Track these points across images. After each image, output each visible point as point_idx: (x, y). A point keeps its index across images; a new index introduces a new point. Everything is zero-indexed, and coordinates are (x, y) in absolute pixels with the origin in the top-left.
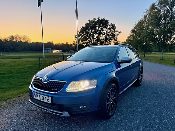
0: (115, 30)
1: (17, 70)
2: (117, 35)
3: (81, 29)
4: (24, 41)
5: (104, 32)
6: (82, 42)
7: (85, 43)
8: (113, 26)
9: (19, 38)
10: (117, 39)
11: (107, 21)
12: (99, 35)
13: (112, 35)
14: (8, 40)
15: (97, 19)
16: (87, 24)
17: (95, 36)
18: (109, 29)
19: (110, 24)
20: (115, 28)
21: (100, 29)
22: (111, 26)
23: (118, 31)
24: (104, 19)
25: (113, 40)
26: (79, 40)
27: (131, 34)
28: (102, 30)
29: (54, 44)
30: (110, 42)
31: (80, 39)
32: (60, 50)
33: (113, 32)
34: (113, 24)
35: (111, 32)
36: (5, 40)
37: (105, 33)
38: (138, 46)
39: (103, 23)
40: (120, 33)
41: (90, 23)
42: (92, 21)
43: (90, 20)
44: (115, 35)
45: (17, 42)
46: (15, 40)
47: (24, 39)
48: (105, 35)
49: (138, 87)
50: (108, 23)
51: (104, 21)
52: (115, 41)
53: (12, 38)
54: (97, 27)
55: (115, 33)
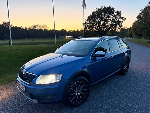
0: (120, 17)
1: (31, 55)
2: (123, 21)
3: (89, 17)
4: (43, 29)
5: (109, 19)
6: (89, 29)
7: (92, 30)
8: (119, 13)
9: (40, 27)
10: (122, 25)
11: (113, 8)
12: (105, 22)
13: (117, 22)
14: (32, 29)
15: (103, 7)
16: (94, 13)
17: (102, 23)
18: (115, 16)
19: (116, 11)
20: (121, 15)
21: (106, 16)
22: (117, 13)
23: (123, 18)
24: (110, 7)
25: (118, 27)
26: (86, 28)
27: (137, 20)
28: (108, 17)
29: (67, 31)
30: (116, 28)
31: (88, 26)
32: (72, 37)
33: (118, 19)
34: (118, 11)
35: (116, 19)
36: (30, 28)
37: (111, 20)
38: (142, 32)
39: (109, 11)
40: (125, 19)
41: (97, 11)
42: (99, 9)
43: (97, 9)
44: (120, 22)
45: (38, 30)
46: (36, 28)
47: (43, 27)
48: (111, 21)
49: (122, 77)
50: (114, 10)
51: (110, 9)
52: (120, 27)
53: (35, 26)
54: (103, 14)
55: (121, 20)
